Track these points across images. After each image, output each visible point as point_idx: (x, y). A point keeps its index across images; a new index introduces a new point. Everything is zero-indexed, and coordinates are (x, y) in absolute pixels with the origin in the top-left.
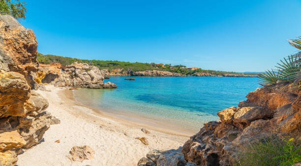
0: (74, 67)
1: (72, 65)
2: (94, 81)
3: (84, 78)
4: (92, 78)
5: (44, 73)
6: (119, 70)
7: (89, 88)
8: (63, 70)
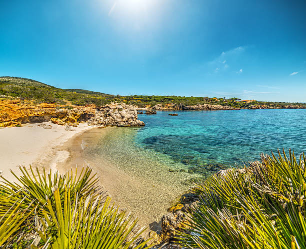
0: (108, 107)
1: (107, 105)
2: (124, 120)
3: (115, 117)
4: (123, 117)
5: (79, 114)
6: (172, 105)
7: (117, 126)
8: (99, 110)
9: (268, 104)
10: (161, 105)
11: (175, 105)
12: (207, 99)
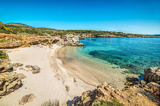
0: (66, 37)
1: (65, 36)
2: (74, 43)
3: (70, 41)
5: (53, 40)
7: (71, 46)
8: (61, 38)
9: (135, 35)
10: (85, 35)
11: (92, 35)
12: (107, 32)
